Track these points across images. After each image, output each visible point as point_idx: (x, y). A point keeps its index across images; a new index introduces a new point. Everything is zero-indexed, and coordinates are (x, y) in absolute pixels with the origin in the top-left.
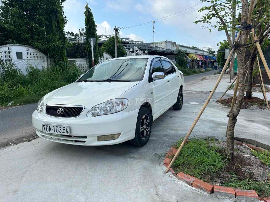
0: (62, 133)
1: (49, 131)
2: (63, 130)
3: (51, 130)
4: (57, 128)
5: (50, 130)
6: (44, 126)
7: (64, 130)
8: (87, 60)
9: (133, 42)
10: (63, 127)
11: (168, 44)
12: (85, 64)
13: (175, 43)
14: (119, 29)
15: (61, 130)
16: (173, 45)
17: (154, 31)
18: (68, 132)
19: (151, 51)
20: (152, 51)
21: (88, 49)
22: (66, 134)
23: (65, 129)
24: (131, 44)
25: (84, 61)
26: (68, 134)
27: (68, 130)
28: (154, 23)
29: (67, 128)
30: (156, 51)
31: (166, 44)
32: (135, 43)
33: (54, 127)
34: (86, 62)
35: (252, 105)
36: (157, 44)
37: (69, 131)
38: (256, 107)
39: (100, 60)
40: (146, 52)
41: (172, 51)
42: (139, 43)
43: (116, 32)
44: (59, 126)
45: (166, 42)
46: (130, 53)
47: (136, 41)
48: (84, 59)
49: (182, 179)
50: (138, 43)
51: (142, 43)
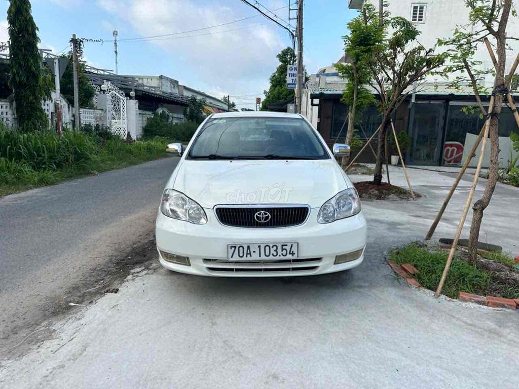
0: (280, 256)
1: (247, 256)
2: (282, 251)
3: (250, 254)
4: (267, 248)
5: (247, 254)
6: (233, 249)
7: (285, 251)
8: (11, 104)
9: (92, 71)
10: (283, 246)
11: (164, 81)
12: (7, 113)
13: (177, 82)
14: (82, 42)
15: (276, 251)
16: (173, 86)
17: (116, 52)
18: (293, 254)
19: (141, 94)
20: (144, 93)
21: (18, 79)
22: (289, 257)
23: (288, 248)
24: (91, 74)
25: (4, 106)
26: (295, 257)
27: (294, 249)
28: (116, 35)
29: (292, 245)
30: (150, 94)
31: (161, 83)
32: (96, 72)
33: (259, 246)
34: (8, 107)
35: (389, 194)
36: (142, 79)
37: (295, 252)
38: (395, 197)
39: (44, 105)
40: (131, 95)
41: (176, 98)
42: (105, 73)
43: (75, 47)
44: (273, 244)
45: (161, 77)
46: (101, 93)
47: (98, 70)
48: (5, 100)
49: (471, 299)
50: (102, 72)
51: (110, 73)
